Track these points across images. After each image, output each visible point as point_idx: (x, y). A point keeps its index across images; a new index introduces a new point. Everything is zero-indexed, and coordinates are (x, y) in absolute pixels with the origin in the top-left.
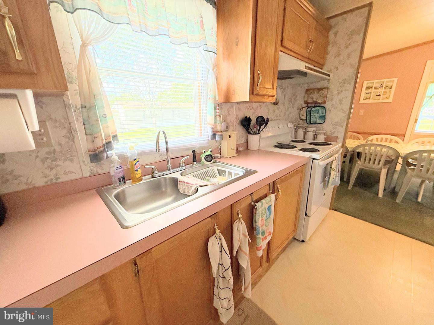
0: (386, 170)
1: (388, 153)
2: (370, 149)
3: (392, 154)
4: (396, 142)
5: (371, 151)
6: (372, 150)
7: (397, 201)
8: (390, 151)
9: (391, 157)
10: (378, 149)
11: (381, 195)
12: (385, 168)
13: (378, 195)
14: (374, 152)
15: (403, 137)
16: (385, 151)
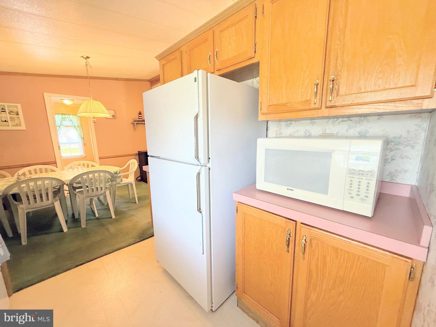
0: (59, 201)
1: (53, 185)
2: (28, 186)
3: (57, 184)
4: (52, 171)
5: (31, 188)
6: (32, 186)
7: (83, 227)
8: (54, 182)
9: (56, 187)
10: (39, 183)
11: (65, 230)
12: (56, 201)
13: (63, 231)
14: (35, 188)
15: (56, 164)
16: (48, 184)
